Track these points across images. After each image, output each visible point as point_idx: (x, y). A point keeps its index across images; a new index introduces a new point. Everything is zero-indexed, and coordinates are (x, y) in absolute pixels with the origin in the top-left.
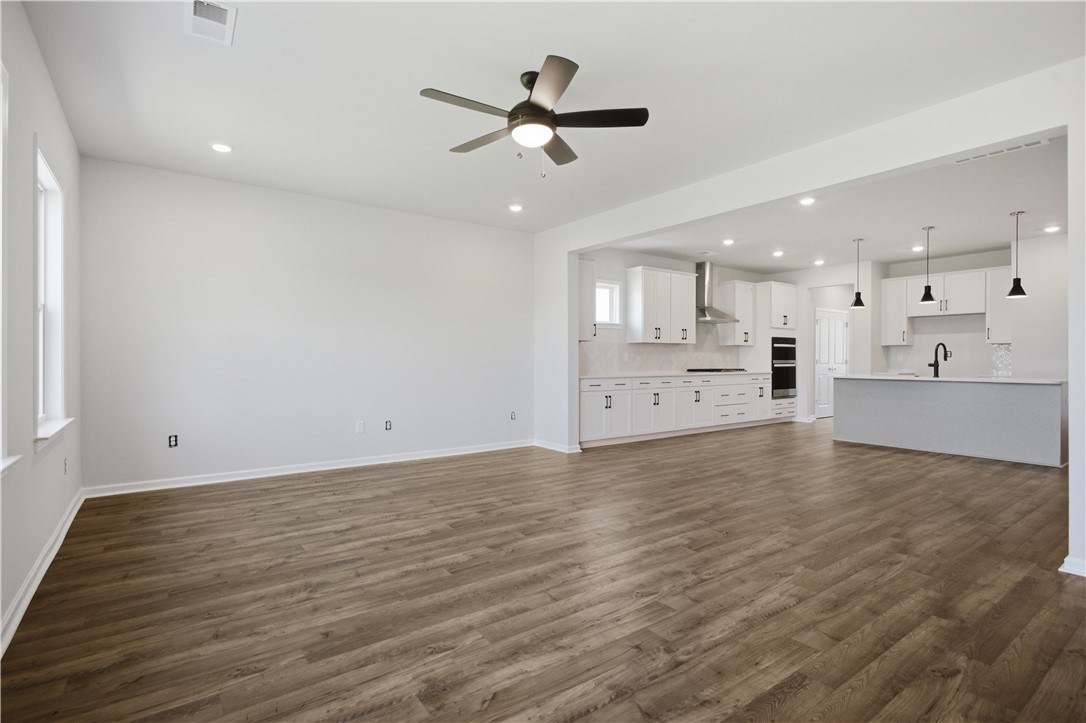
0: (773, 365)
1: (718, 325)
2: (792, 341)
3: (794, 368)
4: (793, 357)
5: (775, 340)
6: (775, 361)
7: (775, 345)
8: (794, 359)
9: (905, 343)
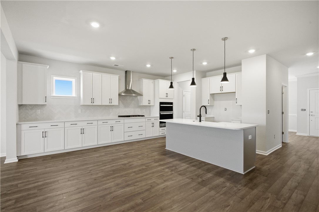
0: (160, 113)
1: (138, 97)
2: (172, 103)
3: (172, 114)
4: (172, 110)
5: (161, 103)
6: (161, 112)
7: (161, 105)
8: (173, 111)
9: (209, 105)
